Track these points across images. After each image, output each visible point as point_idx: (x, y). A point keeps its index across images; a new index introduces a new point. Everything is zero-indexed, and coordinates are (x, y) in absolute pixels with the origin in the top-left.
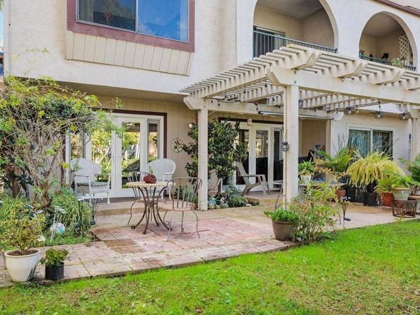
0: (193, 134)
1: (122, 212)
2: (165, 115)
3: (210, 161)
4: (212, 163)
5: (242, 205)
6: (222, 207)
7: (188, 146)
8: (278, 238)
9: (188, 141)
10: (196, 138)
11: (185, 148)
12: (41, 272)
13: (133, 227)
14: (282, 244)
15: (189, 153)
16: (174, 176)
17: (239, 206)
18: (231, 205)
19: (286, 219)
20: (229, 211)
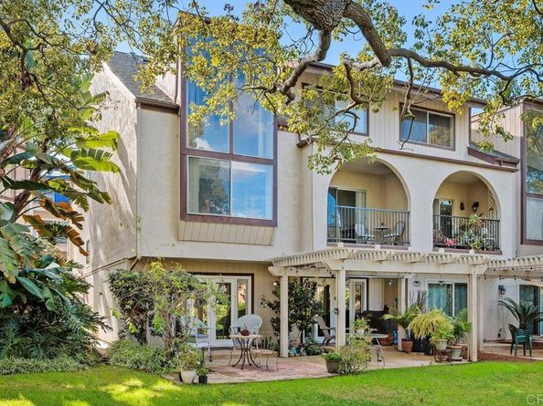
0: (276, 293)
1: (222, 357)
2: (252, 275)
3: (291, 316)
4: (292, 319)
5: (318, 354)
6: (301, 355)
7: (272, 302)
8: (330, 372)
9: (272, 299)
10: (279, 296)
11: (270, 305)
12: (197, 381)
13: (233, 366)
14: (330, 375)
15: (273, 309)
16: (260, 329)
17: (313, 354)
18: (308, 354)
19: (332, 359)
20: (306, 358)
